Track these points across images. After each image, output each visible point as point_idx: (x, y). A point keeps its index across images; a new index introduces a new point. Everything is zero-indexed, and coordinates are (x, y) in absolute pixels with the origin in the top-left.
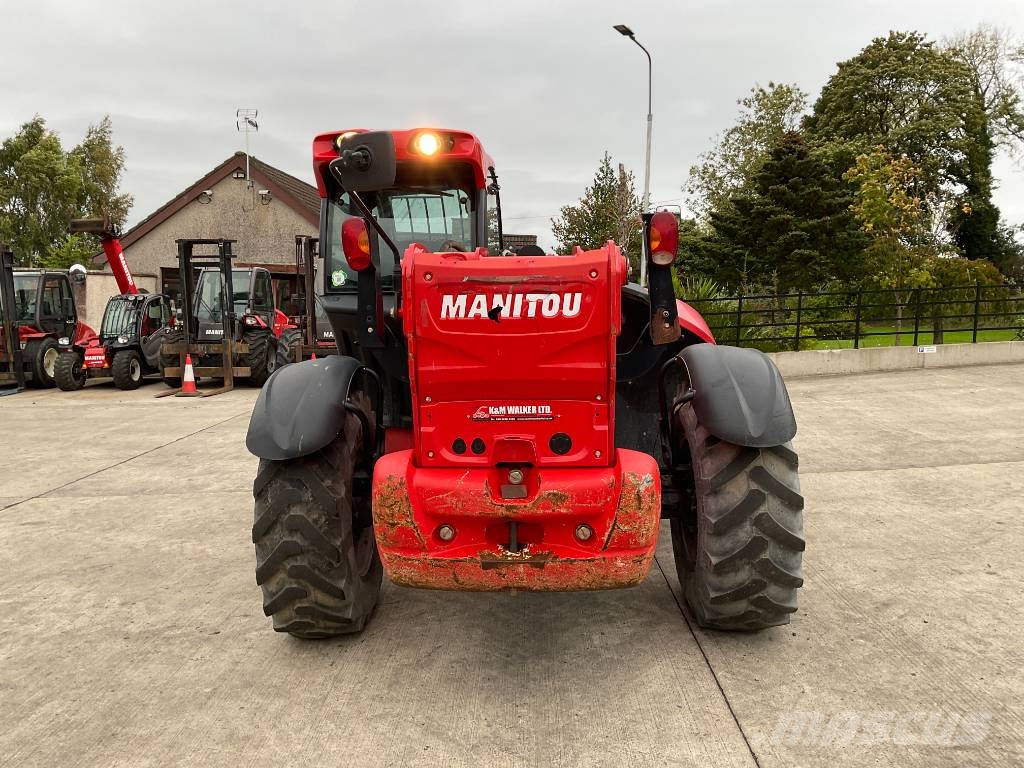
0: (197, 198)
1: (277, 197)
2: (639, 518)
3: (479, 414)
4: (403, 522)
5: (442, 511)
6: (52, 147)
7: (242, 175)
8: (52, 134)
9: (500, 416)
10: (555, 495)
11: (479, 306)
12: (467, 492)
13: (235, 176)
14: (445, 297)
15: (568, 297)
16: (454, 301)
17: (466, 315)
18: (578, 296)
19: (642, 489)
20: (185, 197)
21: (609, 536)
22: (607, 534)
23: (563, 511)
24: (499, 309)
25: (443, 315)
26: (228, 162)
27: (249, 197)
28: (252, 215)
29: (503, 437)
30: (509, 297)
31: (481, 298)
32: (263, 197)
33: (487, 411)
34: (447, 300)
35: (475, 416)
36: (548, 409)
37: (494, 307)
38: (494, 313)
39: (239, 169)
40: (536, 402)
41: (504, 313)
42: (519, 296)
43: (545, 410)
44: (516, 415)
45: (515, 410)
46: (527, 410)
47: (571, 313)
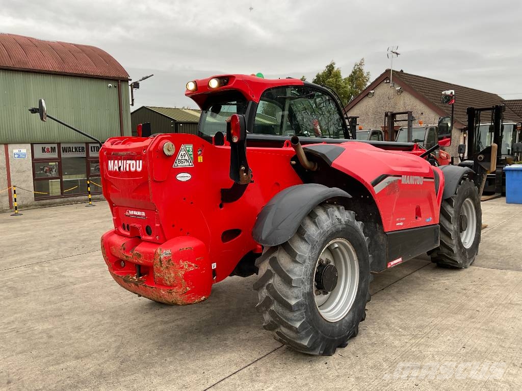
0: (367, 95)
1: (405, 90)
2: (162, 271)
3: (127, 214)
6: (337, 75)
7: (388, 81)
8: (338, 69)
9: (131, 215)
10: (138, 254)
11: (116, 166)
13: (385, 82)
15: (138, 161)
16: (111, 163)
17: (114, 169)
18: (141, 161)
19: (162, 257)
20: (362, 95)
21: (154, 277)
23: (141, 262)
25: (109, 169)
26: (382, 75)
27: (392, 91)
28: (392, 101)
29: (133, 224)
30: (122, 162)
31: (116, 162)
32: (399, 91)
33: (128, 212)
34: (109, 161)
36: (144, 215)
37: (119, 166)
38: (120, 169)
39: (387, 78)
40: (141, 210)
41: (122, 168)
42: (125, 161)
43: (143, 214)
44: (135, 215)
45: (135, 213)
46: (139, 213)
47: (139, 170)
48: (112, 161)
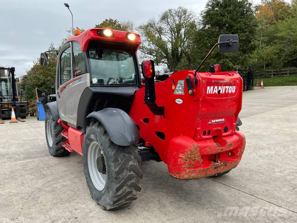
3: (210, 123)
4: (198, 159)
5: (206, 154)
9: (214, 123)
10: (230, 144)
11: (216, 90)
12: (212, 146)
14: (208, 87)
15: (233, 87)
16: (210, 88)
17: (213, 92)
21: (239, 154)
22: (239, 153)
23: (232, 148)
24: (220, 90)
25: (207, 93)
29: (216, 129)
30: (222, 87)
31: (216, 87)
33: (211, 121)
34: (208, 88)
35: (209, 123)
37: (219, 90)
38: (219, 92)
40: (222, 118)
41: (221, 92)
42: (224, 87)
43: (223, 120)
44: (217, 122)
45: (217, 121)
46: (220, 120)
47: (234, 91)
48: (212, 87)
